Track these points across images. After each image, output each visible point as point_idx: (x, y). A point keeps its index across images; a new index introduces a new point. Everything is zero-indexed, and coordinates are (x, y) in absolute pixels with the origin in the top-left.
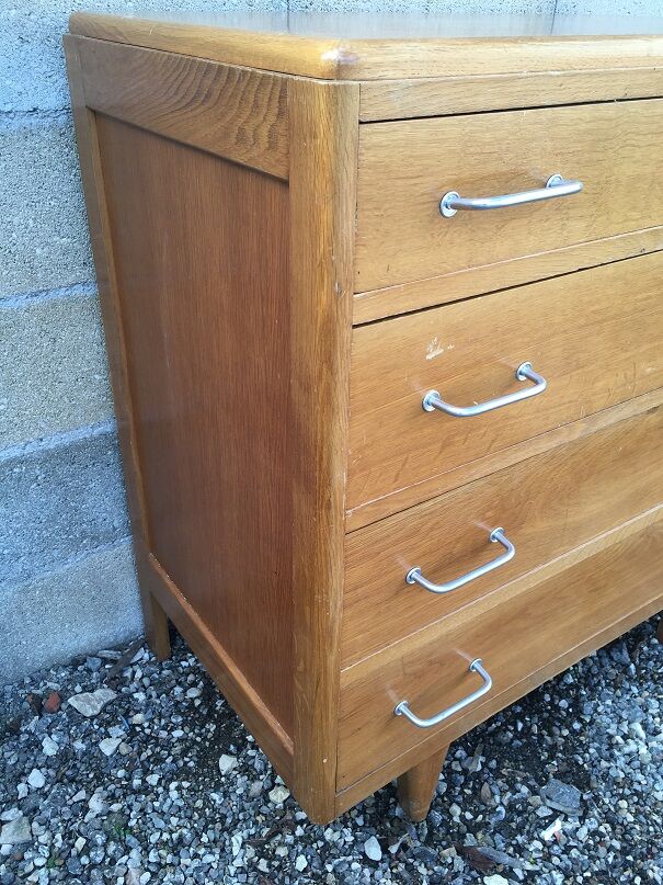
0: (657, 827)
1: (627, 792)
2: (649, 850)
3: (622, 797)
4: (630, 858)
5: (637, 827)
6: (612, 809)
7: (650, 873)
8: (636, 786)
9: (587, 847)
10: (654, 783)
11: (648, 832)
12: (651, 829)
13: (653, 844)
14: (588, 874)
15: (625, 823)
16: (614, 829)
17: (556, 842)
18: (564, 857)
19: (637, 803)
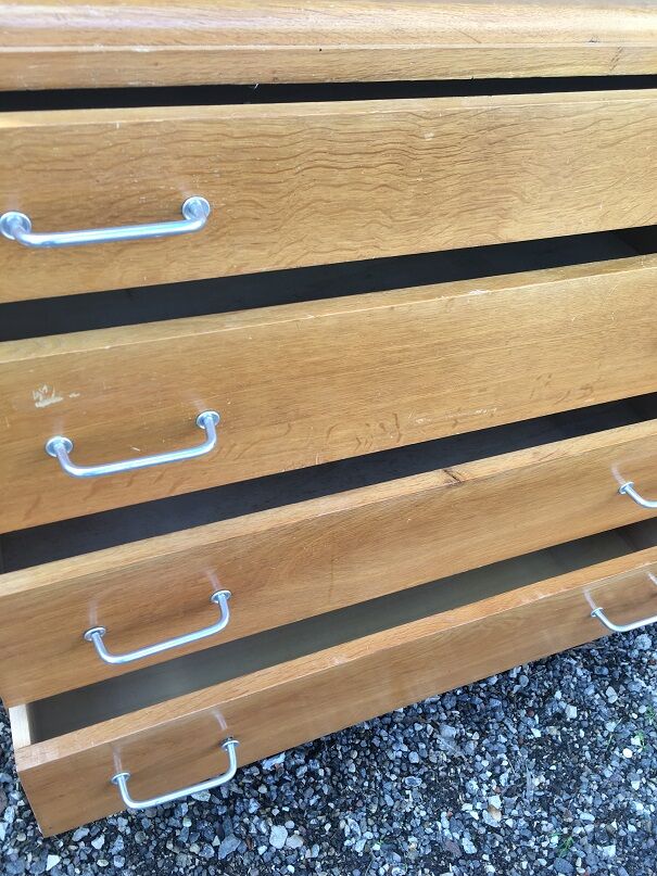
0: (373, 785)
1: (364, 744)
2: (355, 802)
3: (356, 747)
4: (332, 805)
5: (355, 779)
6: (340, 757)
7: (342, 824)
8: (376, 741)
9: (298, 784)
10: (394, 742)
11: (363, 786)
12: (366, 784)
13: (361, 797)
14: (286, 809)
15: (346, 772)
16: (333, 774)
17: (273, 773)
18: (274, 788)
19: (368, 757)
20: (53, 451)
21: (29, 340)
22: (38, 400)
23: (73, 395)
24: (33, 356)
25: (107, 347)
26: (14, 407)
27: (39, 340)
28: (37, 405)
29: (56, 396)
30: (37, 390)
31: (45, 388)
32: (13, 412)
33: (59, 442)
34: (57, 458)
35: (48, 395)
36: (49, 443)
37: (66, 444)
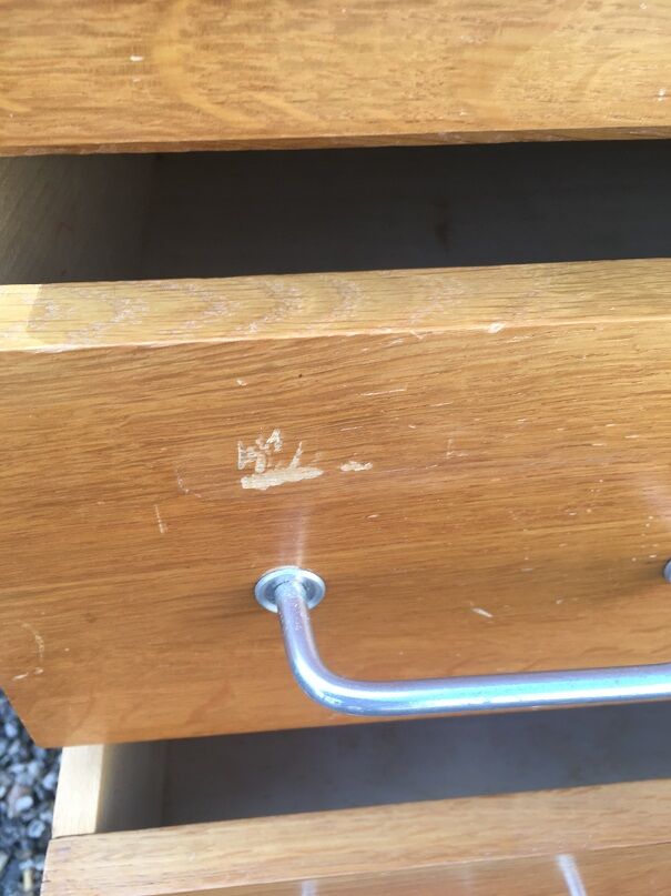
20: (273, 599)
21: (251, 280)
22: (250, 471)
23: (354, 466)
24: (252, 333)
25: (494, 328)
26: (180, 482)
27: (277, 283)
28: (247, 483)
29: (303, 464)
30: (249, 440)
31: (275, 437)
32: (178, 494)
33: (292, 580)
34: (278, 617)
35: (279, 458)
36: (267, 579)
37: (309, 587)
